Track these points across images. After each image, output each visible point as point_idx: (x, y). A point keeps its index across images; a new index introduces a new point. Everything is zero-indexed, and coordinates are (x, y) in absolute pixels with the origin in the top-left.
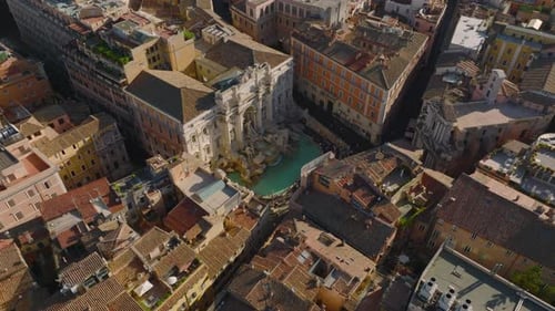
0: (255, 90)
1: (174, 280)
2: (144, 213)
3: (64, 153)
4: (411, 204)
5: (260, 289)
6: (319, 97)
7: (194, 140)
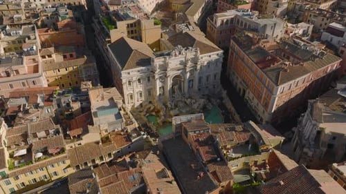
0: (184, 64)
1: (40, 155)
2: (66, 113)
3: (59, 71)
4: (251, 176)
5: (83, 185)
6: (239, 86)
7: (130, 84)
